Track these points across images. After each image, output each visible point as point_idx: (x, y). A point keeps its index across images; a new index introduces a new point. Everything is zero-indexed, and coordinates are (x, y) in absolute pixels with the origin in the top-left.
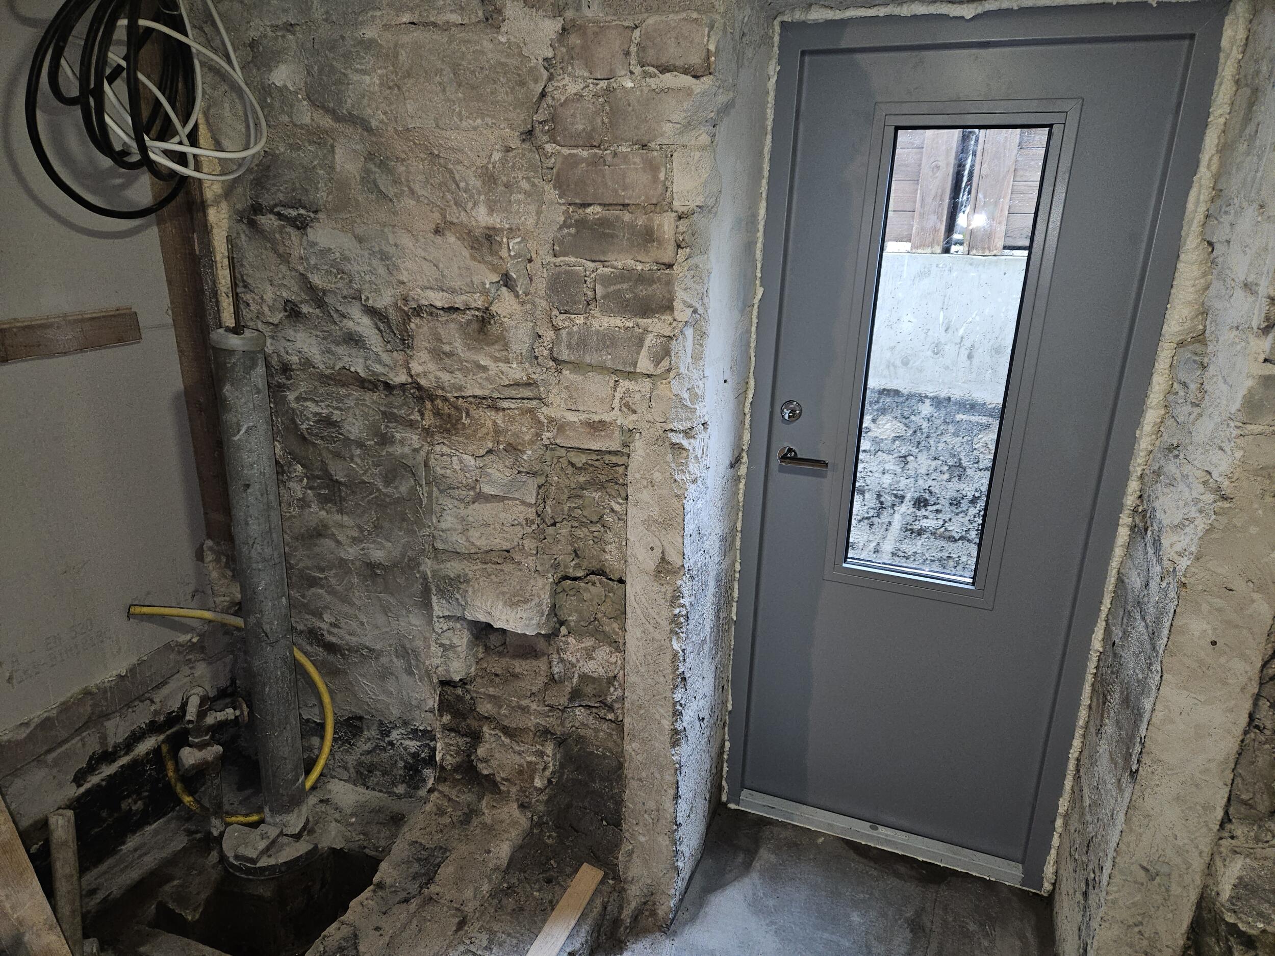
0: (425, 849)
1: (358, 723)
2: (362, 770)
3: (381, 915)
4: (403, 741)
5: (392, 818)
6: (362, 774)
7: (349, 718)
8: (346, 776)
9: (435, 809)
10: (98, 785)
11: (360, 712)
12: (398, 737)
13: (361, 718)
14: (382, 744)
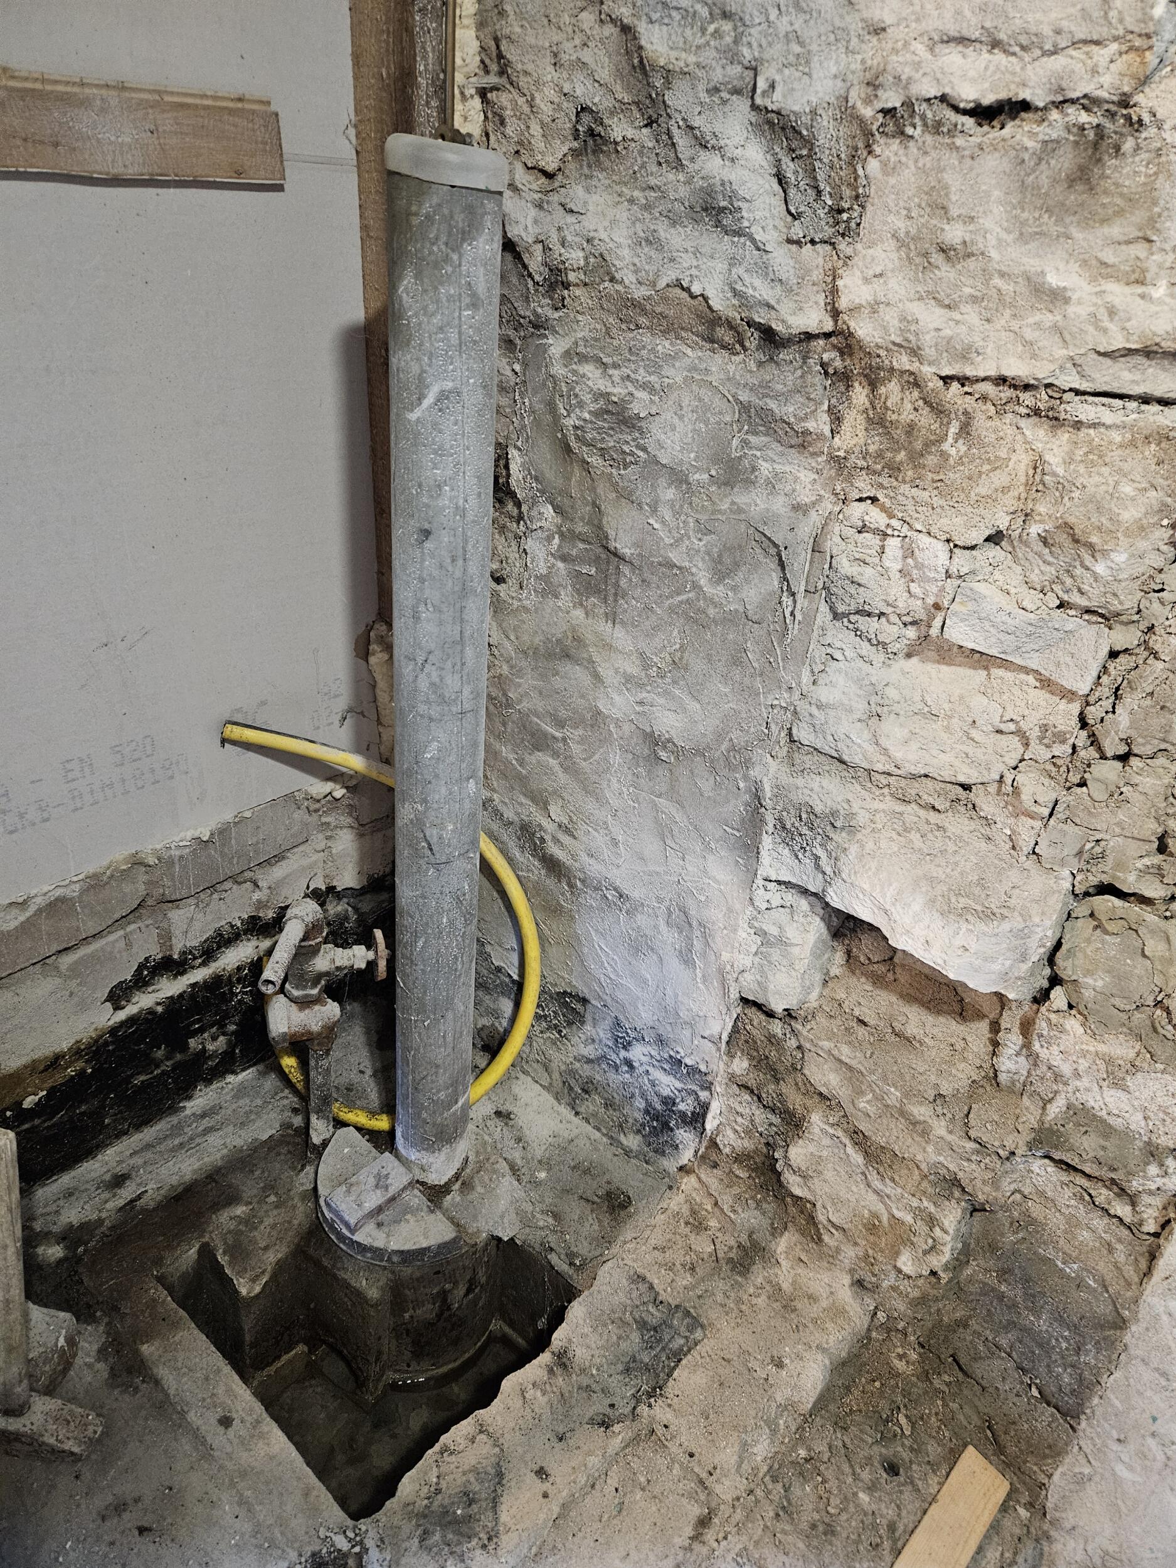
0: (657, 1302)
1: (578, 1007)
2: (572, 1082)
3: (554, 1439)
4: (651, 1069)
5: (609, 1194)
6: (571, 1089)
7: (565, 992)
8: (545, 1080)
9: (685, 1210)
10: (151, 1012)
11: (584, 991)
12: (644, 1059)
13: (584, 1001)
14: (614, 1057)
